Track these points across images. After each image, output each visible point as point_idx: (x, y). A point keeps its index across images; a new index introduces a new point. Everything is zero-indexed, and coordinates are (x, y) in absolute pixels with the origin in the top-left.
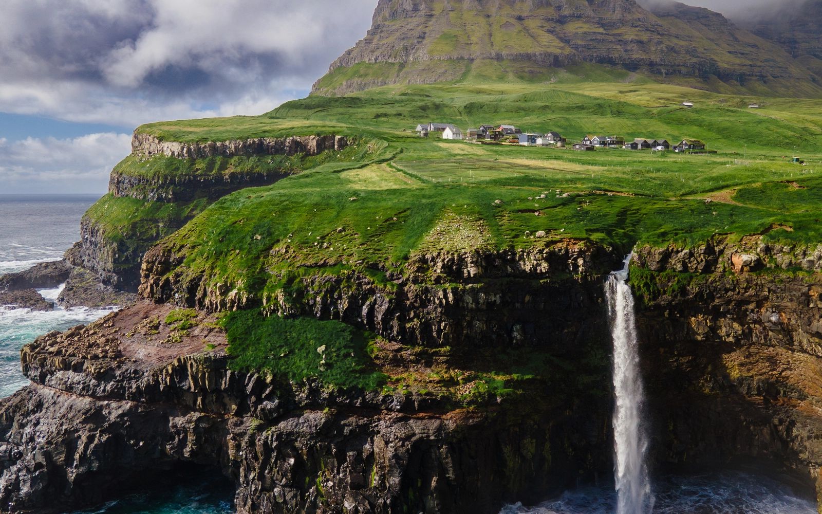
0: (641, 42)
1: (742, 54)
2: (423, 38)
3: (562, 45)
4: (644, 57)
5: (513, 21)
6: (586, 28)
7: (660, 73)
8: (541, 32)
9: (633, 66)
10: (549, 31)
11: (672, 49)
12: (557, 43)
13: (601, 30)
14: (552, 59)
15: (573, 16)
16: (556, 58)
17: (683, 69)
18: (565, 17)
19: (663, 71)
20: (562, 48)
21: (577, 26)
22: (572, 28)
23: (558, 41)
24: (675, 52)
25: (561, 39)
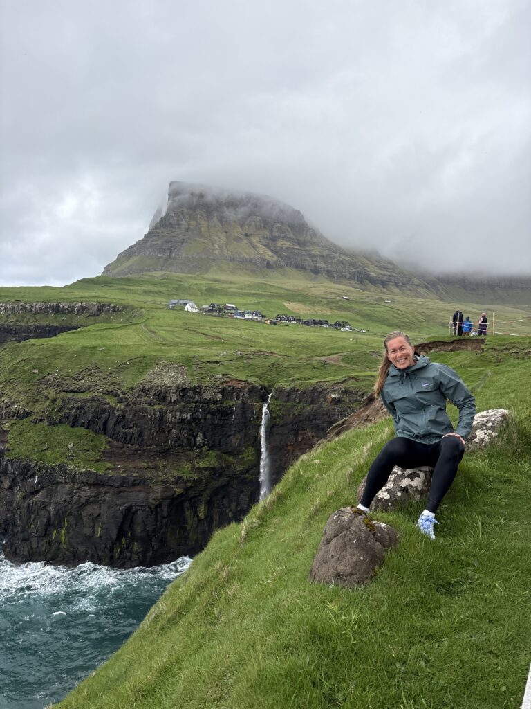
0: (323, 256)
1: (385, 268)
2: (183, 242)
3: (272, 254)
4: (324, 266)
5: (241, 237)
6: (288, 244)
7: (334, 277)
8: (259, 245)
9: (316, 272)
10: (264, 245)
11: (341, 262)
12: (269, 252)
13: (298, 247)
14: (266, 263)
15: (280, 237)
16: (268, 262)
17: (348, 275)
18: (276, 237)
19: (335, 275)
20: (272, 257)
21: (282, 243)
22: (279, 244)
23: (269, 251)
24: (343, 264)
25: (272, 251)
